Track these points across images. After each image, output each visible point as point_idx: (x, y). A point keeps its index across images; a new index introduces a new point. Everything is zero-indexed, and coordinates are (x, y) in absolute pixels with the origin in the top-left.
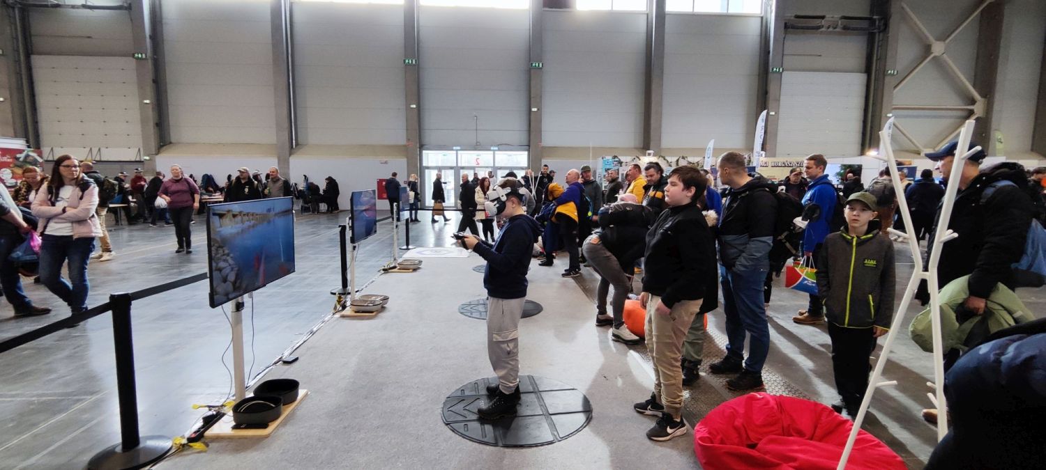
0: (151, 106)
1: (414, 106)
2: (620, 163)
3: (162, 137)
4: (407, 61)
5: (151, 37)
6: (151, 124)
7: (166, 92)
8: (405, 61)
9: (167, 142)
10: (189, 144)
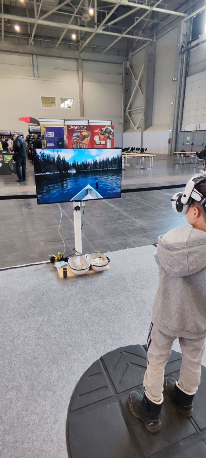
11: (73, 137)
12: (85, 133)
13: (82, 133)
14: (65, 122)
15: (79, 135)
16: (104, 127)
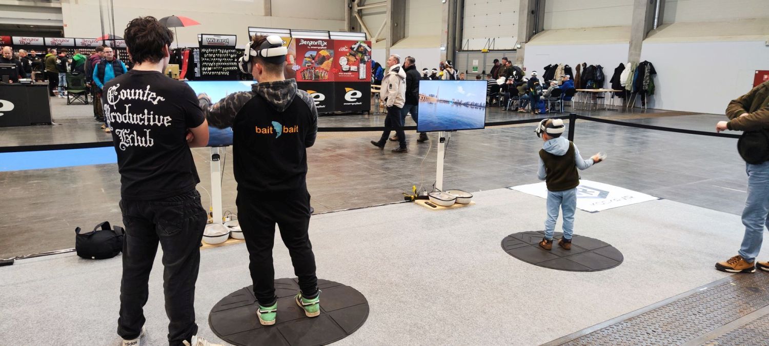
3: (536, 26)
9: (540, 27)
10: (557, 30)
11: (305, 59)
12: (324, 53)
13: (320, 52)
14: (290, 34)
15: (315, 55)
16: (355, 44)
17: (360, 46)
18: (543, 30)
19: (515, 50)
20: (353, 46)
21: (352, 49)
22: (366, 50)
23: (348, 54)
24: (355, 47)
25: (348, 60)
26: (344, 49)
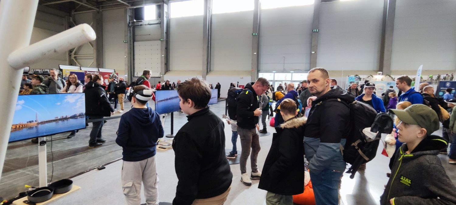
0: (164, 57)
1: (255, 53)
2: (360, 79)
3: (167, 69)
4: (254, 34)
5: (166, 33)
6: (164, 64)
7: (169, 52)
8: (252, 34)
9: (168, 70)
10: (175, 71)
17: (113, 75)
18: (169, 70)
19: (160, 77)
20: (110, 75)
21: (110, 76)
22: (116, 76)
23: (108, 78)
24: (111, 75)
25: (108, 80)
26: (107, 76)
